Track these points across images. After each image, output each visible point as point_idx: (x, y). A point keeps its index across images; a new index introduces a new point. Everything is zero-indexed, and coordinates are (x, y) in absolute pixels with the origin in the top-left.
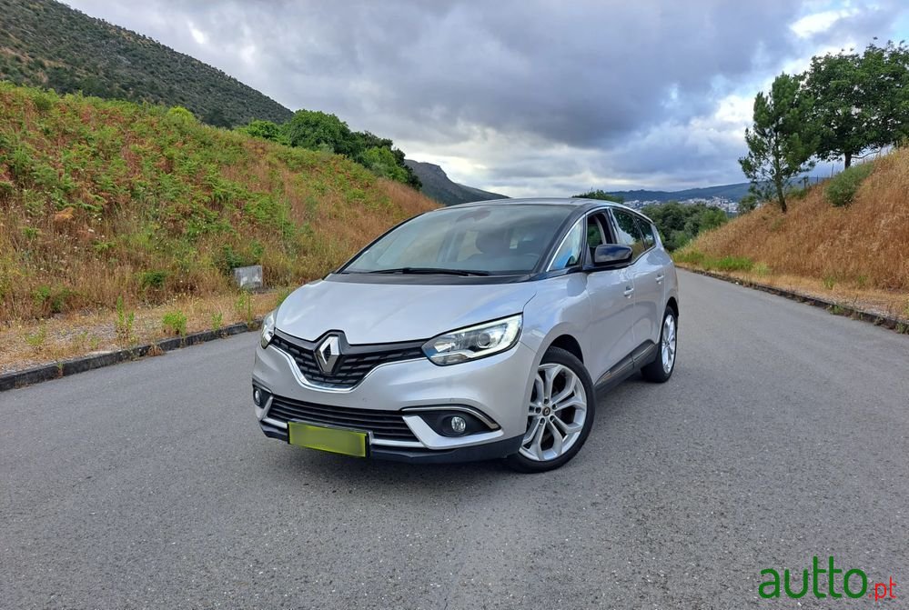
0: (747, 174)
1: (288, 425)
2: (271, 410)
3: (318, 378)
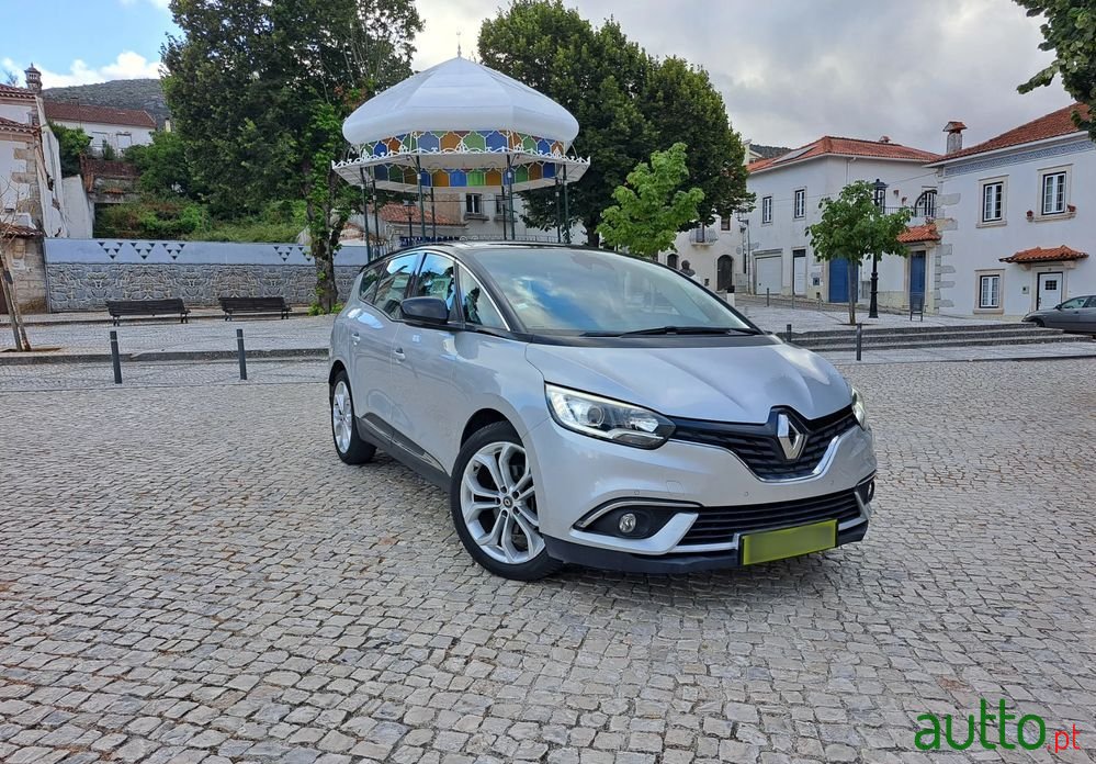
1: (741, 541)
2: (690, 533)
3: (777, 470)
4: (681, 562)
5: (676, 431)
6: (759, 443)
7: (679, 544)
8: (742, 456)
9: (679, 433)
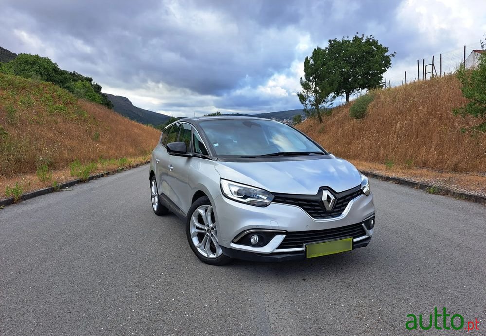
0: (301, 102)
1: (306, 248)
2: (281, 244)
3: (322, 215)
4: (279, 257)
5: (275, 199)
6: (313, 203)
7: (277, 249)
8: (306, 209)
9: (276, 200)
